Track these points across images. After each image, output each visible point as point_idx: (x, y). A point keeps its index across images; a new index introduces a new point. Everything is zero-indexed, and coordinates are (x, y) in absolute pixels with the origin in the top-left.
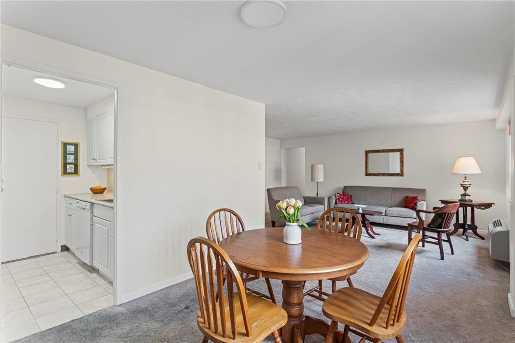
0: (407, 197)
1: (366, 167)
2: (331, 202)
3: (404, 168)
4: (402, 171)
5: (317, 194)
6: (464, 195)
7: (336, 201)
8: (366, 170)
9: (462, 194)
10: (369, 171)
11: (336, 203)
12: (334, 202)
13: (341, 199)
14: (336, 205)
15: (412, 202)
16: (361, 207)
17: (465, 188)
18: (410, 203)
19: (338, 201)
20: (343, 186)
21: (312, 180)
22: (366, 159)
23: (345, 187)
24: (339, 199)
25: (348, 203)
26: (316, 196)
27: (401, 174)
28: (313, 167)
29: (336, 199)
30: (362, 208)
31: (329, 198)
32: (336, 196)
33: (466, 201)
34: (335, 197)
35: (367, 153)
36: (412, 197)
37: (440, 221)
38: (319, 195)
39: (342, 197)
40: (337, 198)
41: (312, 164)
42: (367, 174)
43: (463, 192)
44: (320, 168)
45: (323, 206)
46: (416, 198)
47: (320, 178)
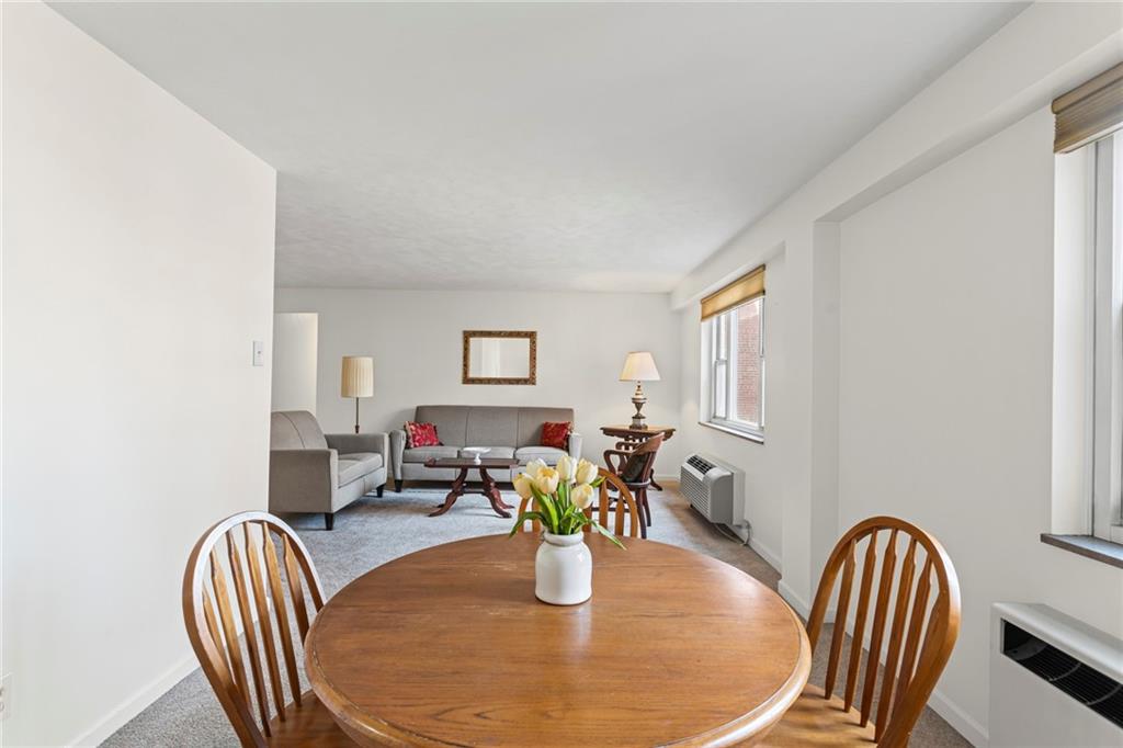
0: (546, 426)
1: (466, 366)
2: (397, 447)
3: (537, 370)
4: (534, 374)
5: (357, 427)
6: (637, 417)
7: (407, 442)
8: (466, 372)
9: (634, 415)
10: (471, 375)
11: (407, 447)
12: (403, 443)
13: (417, 438)
14: (407, 451)
15: (558, 435)
16: (478, 453)
17: (639, 406)
18: (555, 437)
19: (411, 441)
20: (414, 406)
21: (345, 392)
22: (466, 349)
23: (419, 410)
24: (414, 436)
25: (431, 445)
26: (353, 432)
27: (531, 381)
28: (347, 363)
29: (408, 437)
30: (481, 454)
31: (390, 436)
32: (406, 431)
33: (640, 428)
34: (403, 433)
35: (468, 335)
36: (557, 425)
37: (640, 468)
38: (360, 432)
39: (419, 431)
40: (410, 434)
41: (347, 355)
42: (467, 380)
43: (634, 412)
44: (366, 364)
45: (379, 456)
46: (564, 426)
47: (366, 389)
